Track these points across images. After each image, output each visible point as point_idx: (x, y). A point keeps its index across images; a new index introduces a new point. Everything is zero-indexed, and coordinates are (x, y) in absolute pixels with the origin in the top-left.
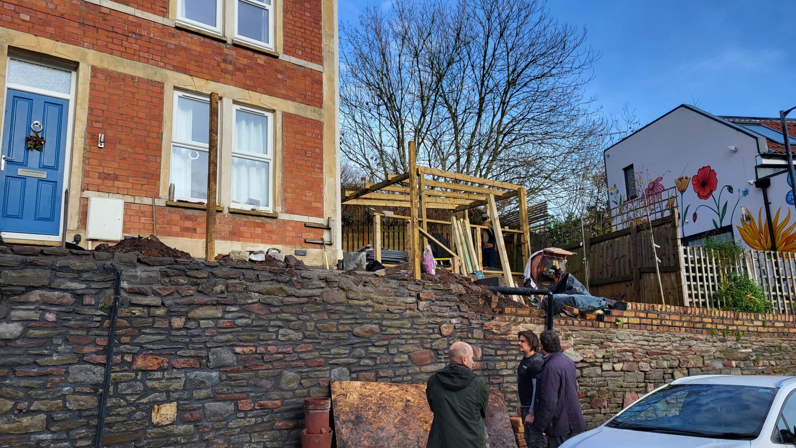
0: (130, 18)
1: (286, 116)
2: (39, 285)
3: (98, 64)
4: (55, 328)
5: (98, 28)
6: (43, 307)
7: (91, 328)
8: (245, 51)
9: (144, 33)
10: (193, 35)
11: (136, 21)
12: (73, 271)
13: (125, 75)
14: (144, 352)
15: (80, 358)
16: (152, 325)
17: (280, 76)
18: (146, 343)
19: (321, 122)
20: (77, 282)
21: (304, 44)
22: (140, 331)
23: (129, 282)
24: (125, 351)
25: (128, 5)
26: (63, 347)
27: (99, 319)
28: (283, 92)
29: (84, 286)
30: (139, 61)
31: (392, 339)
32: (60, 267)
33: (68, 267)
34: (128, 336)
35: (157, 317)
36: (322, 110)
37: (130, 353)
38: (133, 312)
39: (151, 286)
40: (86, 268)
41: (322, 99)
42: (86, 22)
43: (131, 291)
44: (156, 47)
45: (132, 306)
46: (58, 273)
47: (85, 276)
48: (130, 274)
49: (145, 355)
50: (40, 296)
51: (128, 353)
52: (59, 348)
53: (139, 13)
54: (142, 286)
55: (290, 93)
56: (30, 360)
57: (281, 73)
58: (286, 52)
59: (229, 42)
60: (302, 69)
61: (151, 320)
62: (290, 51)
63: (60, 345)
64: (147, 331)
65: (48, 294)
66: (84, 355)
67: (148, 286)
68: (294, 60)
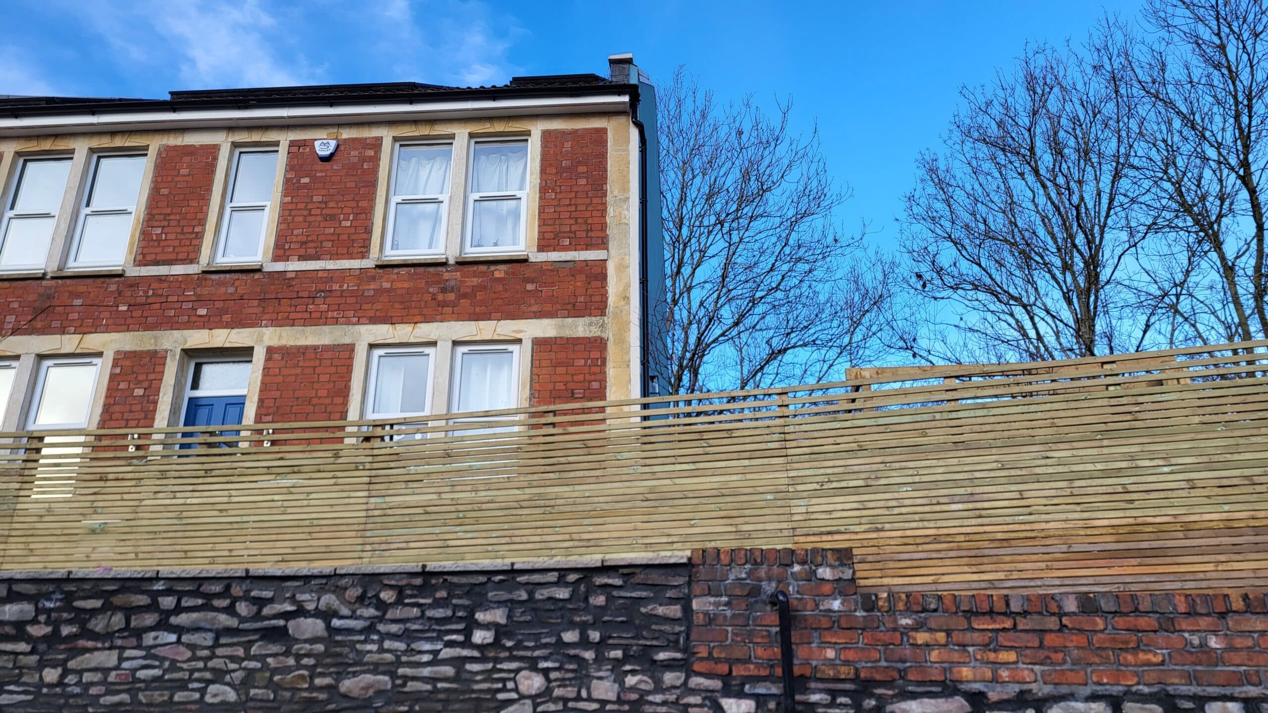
0: (320, 274)
1: (538, 343)
3: (275, 343)
5: (279, 299)
8: (475, 268)
9: (336, 287)
10: (401, 269)
11: (326, 275)
13: (307, 347)
17: (530, 287)
19: (602, 339)
21: (574, 228)
25: (319, 259)
28: (535, 308)
30: (325, 324)
36: (606, 318)
41: (606, 302)
42: (267, 296)
44: (349, 300)
53: (330, 265)
55: (548, 307)
57: (532, 281)
58: (541, 248)
59: (452, 261)
60: (570, 265)
62: (548, 246)
68: (554, 256)
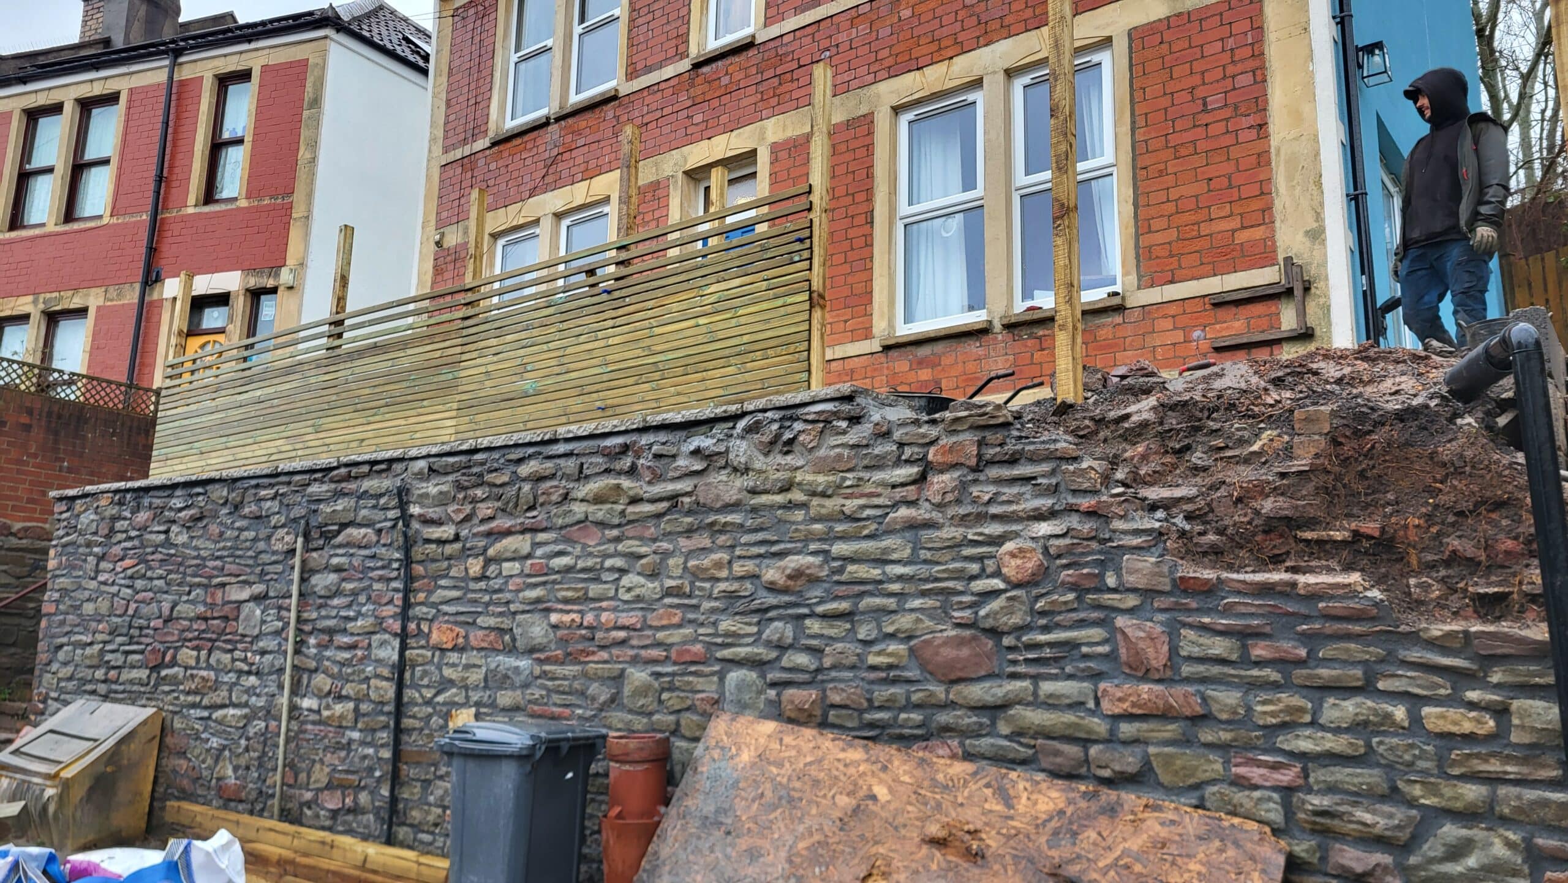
1: (1138, 37)
2: (348, 520)
3: (779, 137)
4: (361, 581)
7: (390, 579)
9: (843, 37)
11: (830, 24)
12: (372, 496)
14: (440, 618)
15: (380, 623)
16: (447, 573)
18: (442, 603)
22: (435, 582)
24: (421, 615)
26: (366, 607)
27: (396, 565)
29: (382, 516)
31: (862, 595)
32: (362, 493)
33: (368, 491)
34: (423, 592)
35: (453, 559)
37: (427, 618)
38: (427, 551)
39: (445, 508)
40: (383, 489)
42: (765, 77)
43: (423, 518)
44: (860, 51)
45: (426, 543)
46: (361, 502)
48: (421, 491)
49: (441, 622)
50: (350, 535)
51: (424, 619)
53: (833, 8)
54: (435, 509)
61: (445, 564)
63: (364, 605)
64: (443, 582)
65: (355, 531)
66: (383, 619)
67: (442, 508)
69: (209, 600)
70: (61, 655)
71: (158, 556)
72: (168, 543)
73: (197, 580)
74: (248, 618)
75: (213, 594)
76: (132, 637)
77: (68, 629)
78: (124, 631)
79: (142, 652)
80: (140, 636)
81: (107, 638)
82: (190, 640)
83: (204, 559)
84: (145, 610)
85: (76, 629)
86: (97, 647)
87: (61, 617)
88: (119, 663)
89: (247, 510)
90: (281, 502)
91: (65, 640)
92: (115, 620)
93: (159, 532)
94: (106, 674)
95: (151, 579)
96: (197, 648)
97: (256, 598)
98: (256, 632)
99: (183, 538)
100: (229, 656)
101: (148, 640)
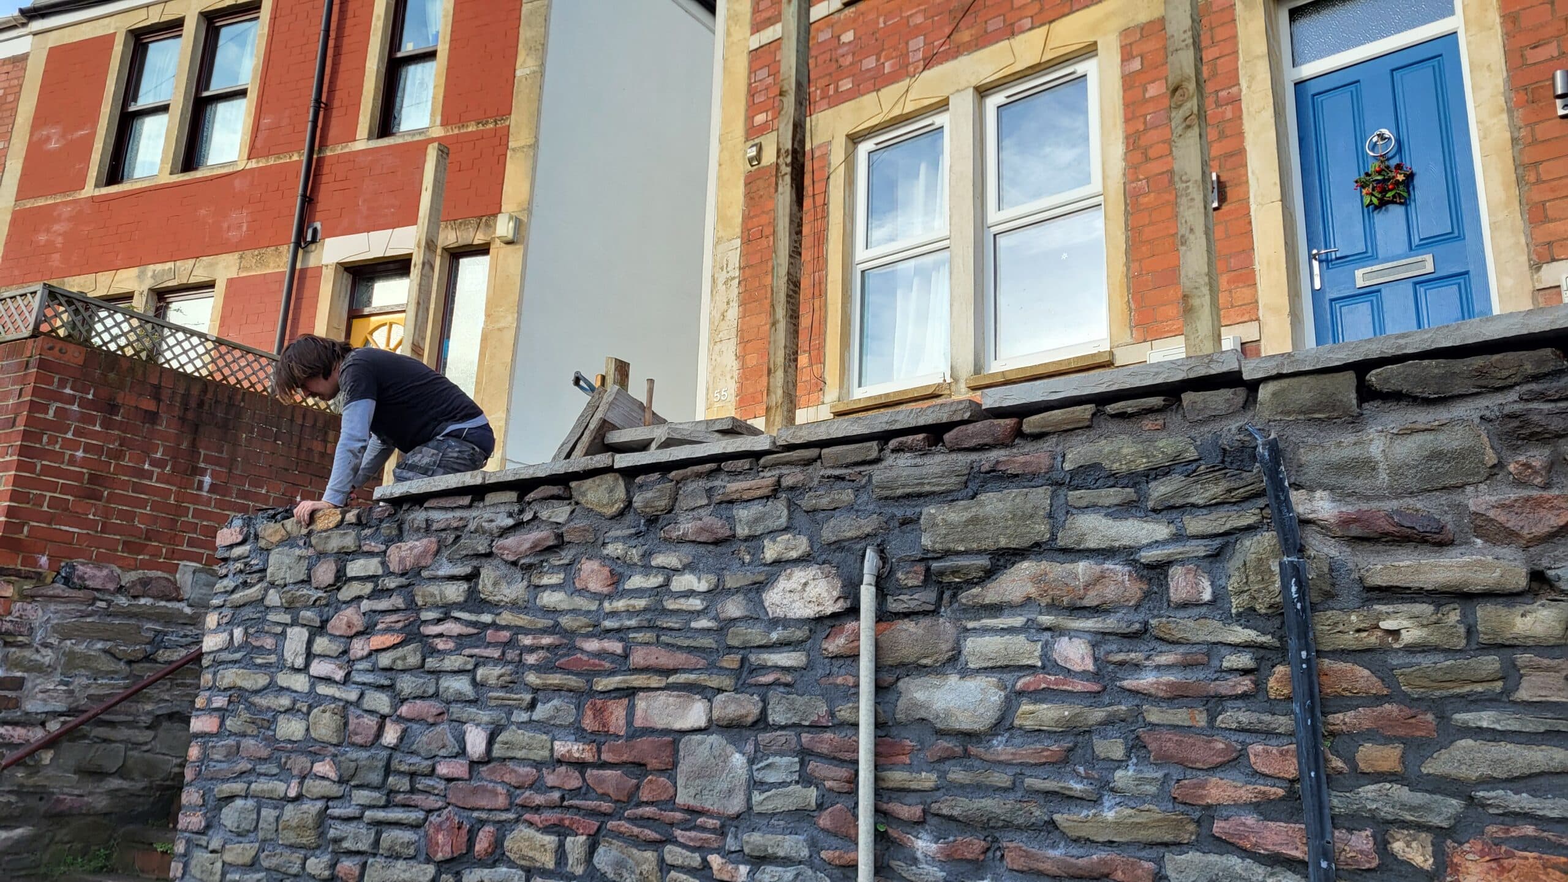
2: (1025, 543)
4: (1094, 698)
6: (1046, 620)
7: (1221, 698)
12: (1114, 479)
14: (1491, 829)
15: (1198, 822)
16: (1506, 692)
18: (1490, 782)
20: (1134, 517)
22: (1443, 718)
23: (1339, 493)
24: (1387, 812)
26: (1130, 773)
27: (1244, 660)
29: (1161, 531)
32: (1073, 473)
33: (1096, 466)
34: (1388, 740)
35: (1526, 648)
37: (1420, 827)
38: (1386, 625)
39: (1457, 497)
40: (1159, 459)
43: (1355, 530)
45: (1379, 600)
46: (1073, 495)
47: (1159, 490)
48: (1336, 455)
49: (1498, 842)
50: (1037, 580)
51: (1404, 825)
52: (1119, 774)
54: (1411, 501)
56: (1039, 813)
61: (1490, 663)
63: (1120, 764)
64: (1486, 719)
65: (1055, 570)
66: (1210, 812)
67: (1444, 498)
69: (589, 723)
70: (229, 816)
71: (451, 628)
72: (475, 601)
73: (555, 679)
74: (704, 773)
75: (599, 713)
76: (391, 792)
77: (245, 765)
78: (375, 778)
79: (415, 826)
80: (413, 790)
81: (335, 790)
82: (537, 809)
83: (570, 634)
84: (424, 739)
85: (262, 768)
86: (312, 808)
87: (231, 741)
88: (363, 846)
89: (686, 526)
90: (791, 505)
91: (238, 787)
92: (353, 754)
93: (452, 578)
94: (333, 866)
95: (437, 673)
96: (560, 830)
97: (732, 728)
98: (736, 805)
99: (514, 590)
100: (650, 855)
101: (432, 802)
